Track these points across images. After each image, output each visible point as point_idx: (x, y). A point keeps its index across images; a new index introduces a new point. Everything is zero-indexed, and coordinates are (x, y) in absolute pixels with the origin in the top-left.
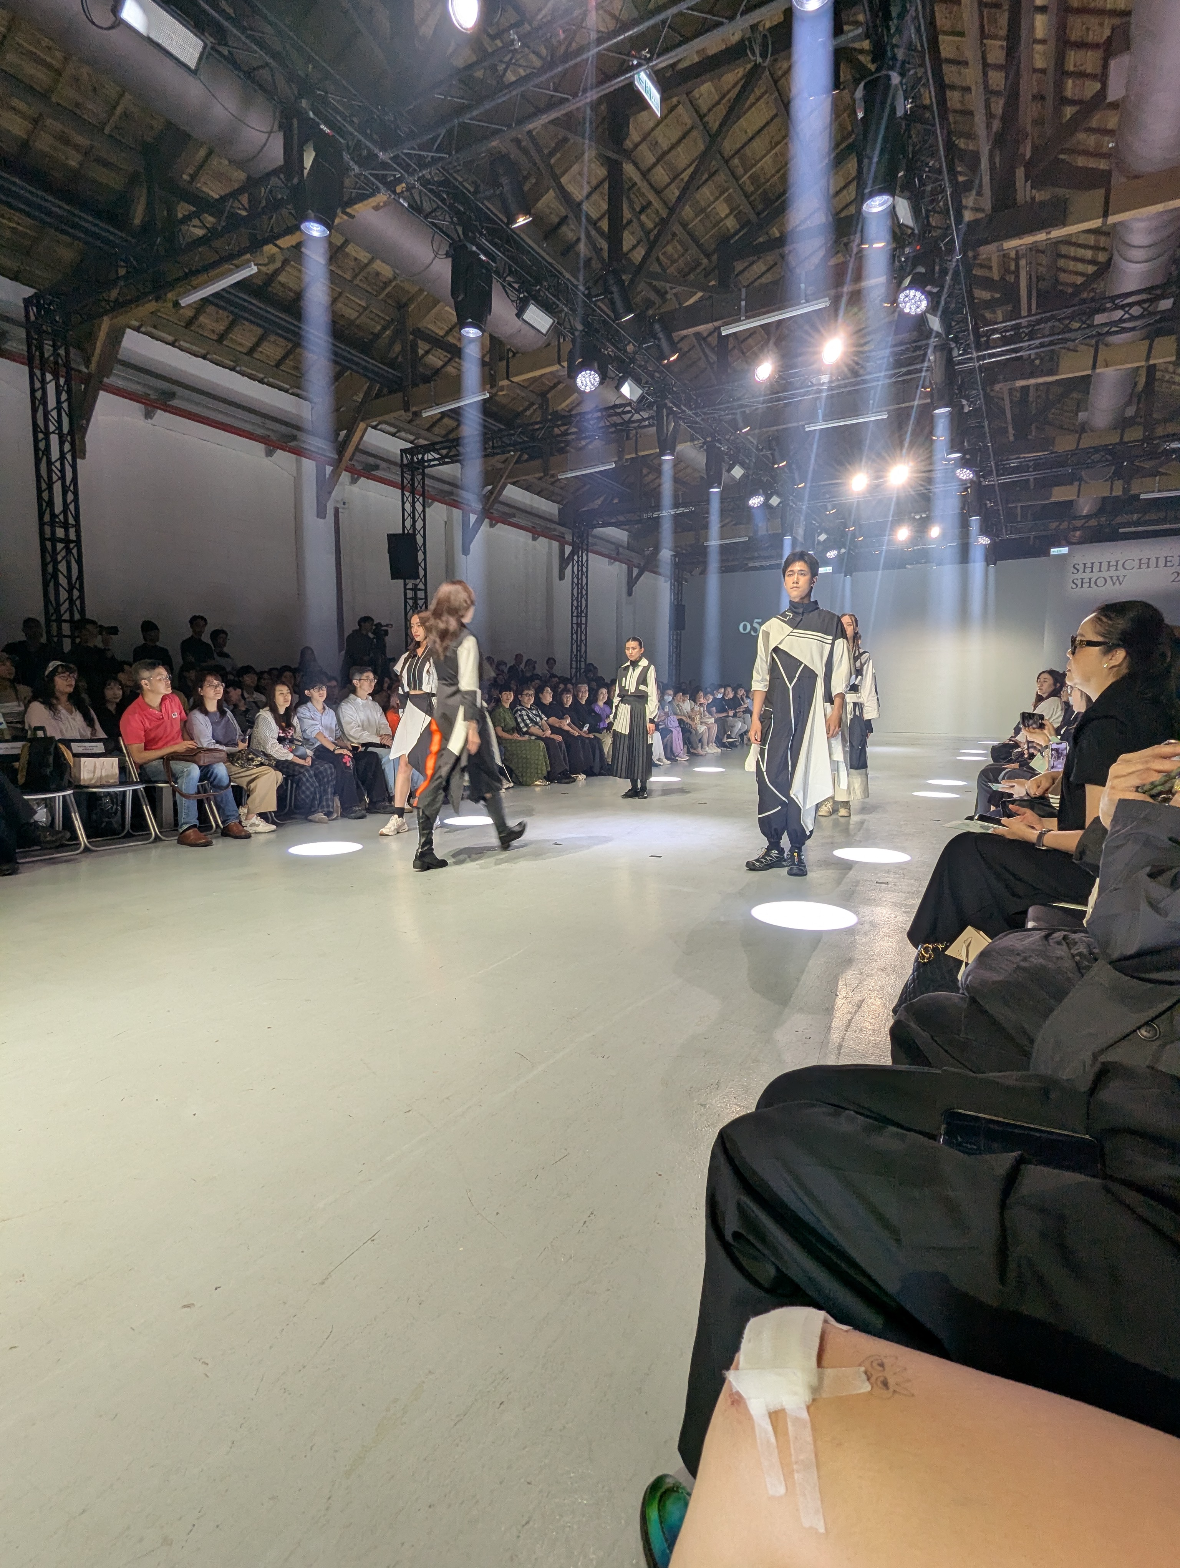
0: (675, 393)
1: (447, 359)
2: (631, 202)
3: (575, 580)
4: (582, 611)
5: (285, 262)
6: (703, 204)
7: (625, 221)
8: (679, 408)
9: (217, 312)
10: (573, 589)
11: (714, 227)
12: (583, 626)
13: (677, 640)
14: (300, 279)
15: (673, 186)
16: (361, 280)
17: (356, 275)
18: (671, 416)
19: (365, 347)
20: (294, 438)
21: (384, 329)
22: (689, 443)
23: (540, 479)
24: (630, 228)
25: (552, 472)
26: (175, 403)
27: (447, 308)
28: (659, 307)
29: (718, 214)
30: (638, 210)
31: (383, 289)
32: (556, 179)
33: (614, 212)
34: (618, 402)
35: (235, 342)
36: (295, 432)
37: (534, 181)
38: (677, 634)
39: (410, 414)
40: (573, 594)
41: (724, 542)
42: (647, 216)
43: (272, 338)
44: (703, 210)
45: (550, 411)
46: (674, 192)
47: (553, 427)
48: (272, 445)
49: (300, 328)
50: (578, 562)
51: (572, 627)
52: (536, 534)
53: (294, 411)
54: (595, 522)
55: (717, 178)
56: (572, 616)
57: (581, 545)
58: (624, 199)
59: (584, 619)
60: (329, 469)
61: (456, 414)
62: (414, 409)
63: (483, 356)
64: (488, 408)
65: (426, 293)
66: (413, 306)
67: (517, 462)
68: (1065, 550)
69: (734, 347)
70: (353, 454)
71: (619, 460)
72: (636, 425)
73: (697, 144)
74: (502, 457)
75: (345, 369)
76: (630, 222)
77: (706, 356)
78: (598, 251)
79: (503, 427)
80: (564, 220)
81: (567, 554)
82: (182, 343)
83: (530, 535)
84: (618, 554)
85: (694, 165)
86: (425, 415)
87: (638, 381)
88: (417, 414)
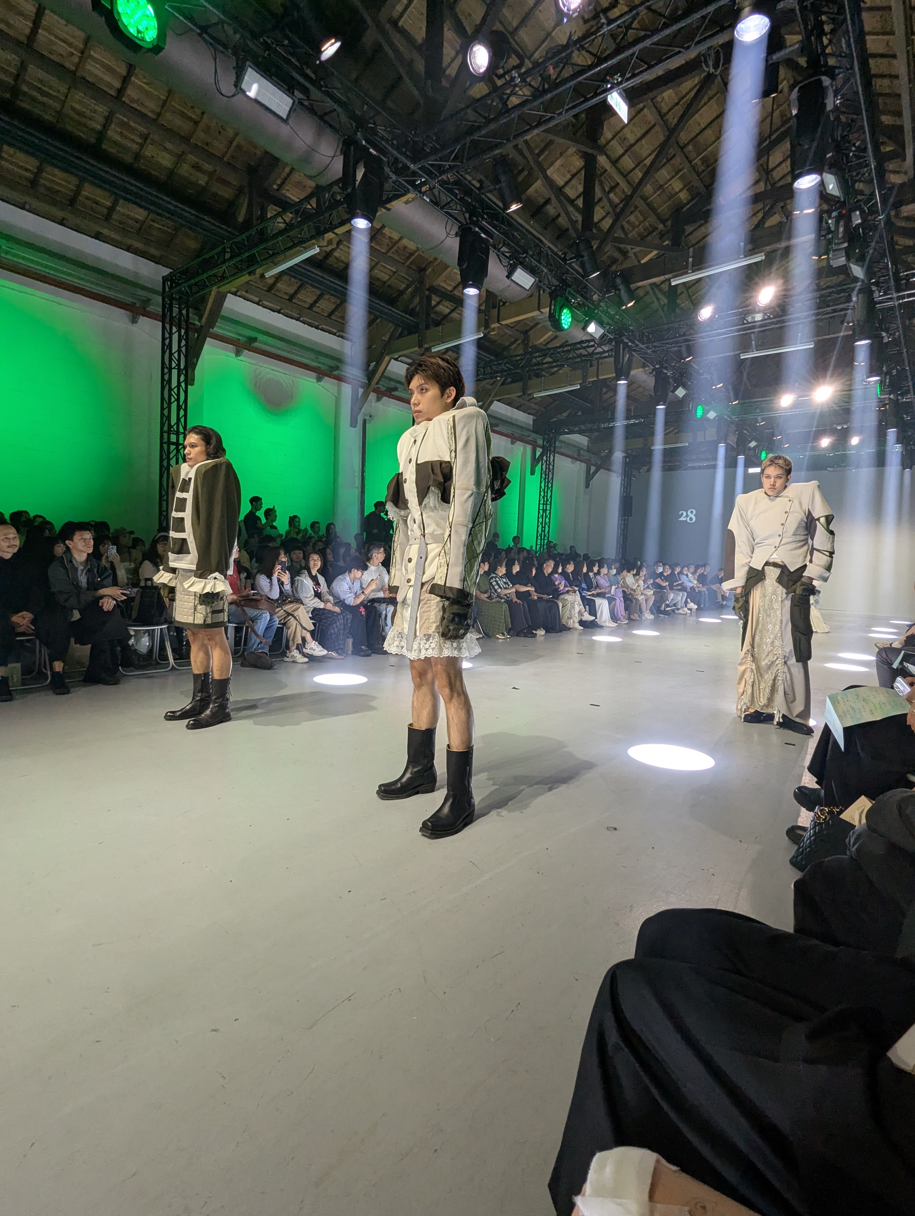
0: (632, 331)
1: (453, 308)
2: (601, 184)
3: (543, 476)
4: (547, 500)
5: (339, 243)
6: (661, 183)
7: (596, 200)
8: (633, 342)
9: (290, 280)
10: (541, 482)
11: (670, 199)
12: (548, 512)
13: (624, 524)
14: (349, 254)
15: (637, 171)
16: (393, 253)
17: (390, 249)
18: (626, 350)
19: (392, 301)
20: (338, 368)
21: (408, 286)
22: (641, 369)
23: (519, 397)
24: (601, 204)
25: (529, 392)
26: (256, 344)
27: (455, 270)
28: (621, 263)
29: (673, 189)
30: (607, 189)
31: (408, 258)
32: (544, 171)
33: (588, 193)
34: (584, 338)
35: (301, 300)
36: (338, 364)
37: (526, 173)
38: (624, 521)
39: (423, 350)
40: (541, 487)
41: (667, 447)
42: (615, 194)
43: (327, 296)
44: (661, 186)
45: (531, 345)
46: (638, 174)
47: (532, 359)
48: (321, 374)
49: (346, 289)
50: (546, 461)
51: (539, 512)
52: (514, 439)
53: (339, 349)
54: (562, 430)
55: (673, 161)
56: (539, 504)
57: (549, 448)
58: (597, 182)
59: (548, 507)
60: (361, 391)
61: (457, 349)
62: (426, 346)
63: (480, 305)
64: (480, 344)
65: (439, 261)
66: (430, 270)
67: (502, 384)
69: (682, 293)
70: (379, 381)
71: (583, 382)
72: (598, 356)
73: (658, 136)
74: (492, 381)
75: (376, 318)
76: (600, 200)
77: (658, 299)
78: (574, 223)
79: (493, 358)
80: (548, 201)
81: (538, 455)
82: (264, 302)
83: (509, 440)
84: (579, 455)
85: (656, 153)
86: (434, 350)
87: (600, 323)
88: (428, 349)
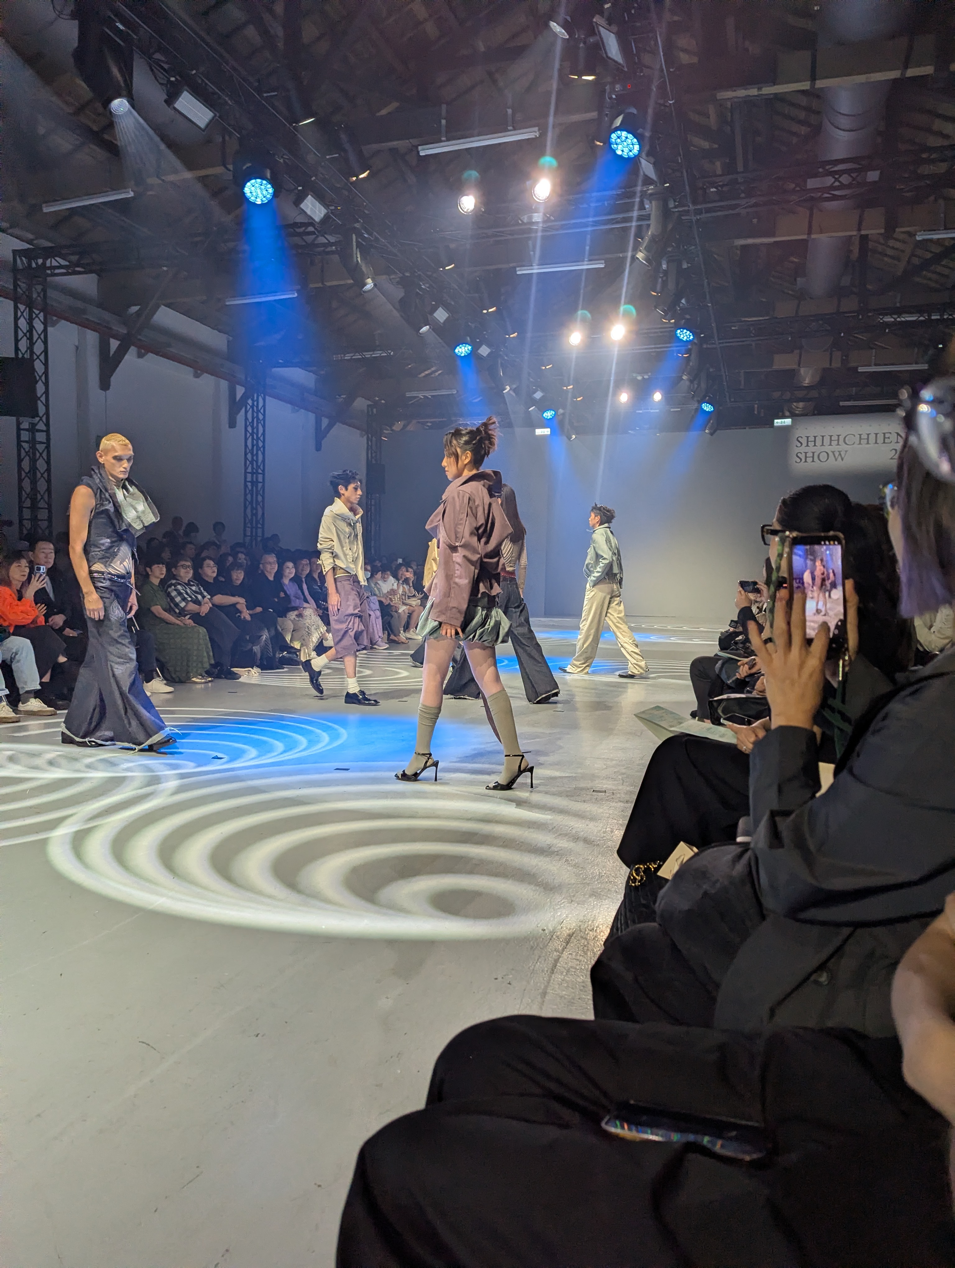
0: (366, 216)
3: (250, 429)
4: (258, 467)
10: (246, 439)
11: (412, 29)
12: (260, 485)
13: (375, 505)
23: (200, 302)
24: (310, 17)
25: (218, 296)
28: (348, 113)
34: (298, 220)
38: (375, 500)
39: (27, 208)
40: (246, 446)
41: (428, 394)
50: (252, 407)
51: (246, 486)
52: (199, 369)
54: (274, 361)
56: (246, 472)
57: (257, 387)
59: (260, 477)
62: (31, 201)
67: (172, 280)
68: (788, 421)
69: (434, 170)
71: (302, 289)
72: (321, 250)
74: (153, 272)
76: (310, 10)
77: (404, 176)
79: (153, 235)
81: (238, 397)
83: (191, 370)
84: (303, 400)
86: (47, 210)
87: (322, 198)
88: (36, 208)
